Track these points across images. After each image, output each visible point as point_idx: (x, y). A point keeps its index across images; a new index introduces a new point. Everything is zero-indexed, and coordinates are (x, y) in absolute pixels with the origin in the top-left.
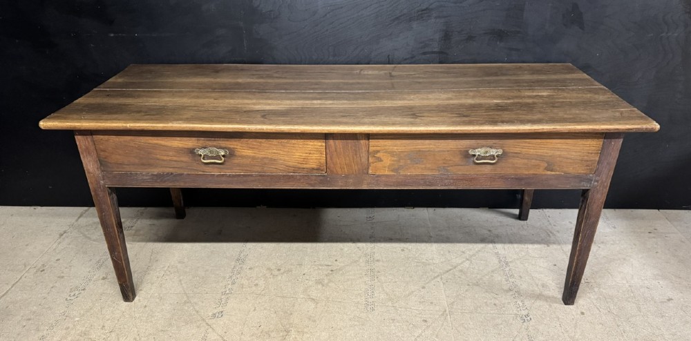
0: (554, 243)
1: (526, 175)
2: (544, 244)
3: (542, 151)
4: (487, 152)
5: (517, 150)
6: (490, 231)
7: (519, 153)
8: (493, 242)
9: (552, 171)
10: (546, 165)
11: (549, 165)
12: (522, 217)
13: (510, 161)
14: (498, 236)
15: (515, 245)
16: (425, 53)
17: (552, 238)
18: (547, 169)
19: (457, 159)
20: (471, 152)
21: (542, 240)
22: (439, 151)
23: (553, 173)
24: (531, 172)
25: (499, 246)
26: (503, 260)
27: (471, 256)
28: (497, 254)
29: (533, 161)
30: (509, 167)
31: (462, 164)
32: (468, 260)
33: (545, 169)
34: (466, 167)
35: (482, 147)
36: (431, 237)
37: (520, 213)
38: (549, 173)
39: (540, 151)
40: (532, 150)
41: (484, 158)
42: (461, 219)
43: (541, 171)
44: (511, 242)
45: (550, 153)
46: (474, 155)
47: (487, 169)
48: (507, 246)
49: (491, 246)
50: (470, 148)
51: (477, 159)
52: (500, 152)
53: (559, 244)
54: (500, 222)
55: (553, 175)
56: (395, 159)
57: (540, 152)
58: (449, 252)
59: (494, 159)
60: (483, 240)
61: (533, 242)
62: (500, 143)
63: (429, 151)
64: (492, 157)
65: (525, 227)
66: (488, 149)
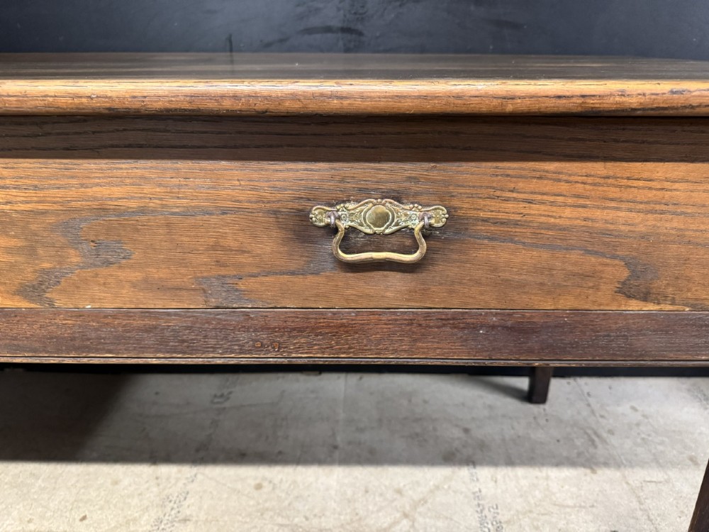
0: (606, 464)
1: (546, 314)
2: (584, 466)
3: (610, 215)
4: (382, 219)
5: (511, 210)
6: (466, 431)
7: (516, 224)
8: (470, 461)
9: (645, 298)
10: (625, 274)
11: (634, 275)
12: (536, 395)
13: (482, 254)
14: (482, 445)
15: (520, 471)
16: (309, 31)
17: (601, 451)
18: (626, 291)
19: (269, 246)
20: (320, 215)
21: (579, 454)
22: (187, 213)
23: (651, 307)
24: (567, 302)
25: (484, 473)
26: (490, 516)
27: (415, 505)
28: (477, 496)
29: (574, 256)
30: (478, 283)
31: (293, 266)
32: (406, 516)
33: (620, 291)
34: (311, 278)
35: (363, 193)
36: (336, 447)
37: (532, 386)
38: (635, 306)
39: (598, 214)
40: (568, 212)
41: (375, 242)
42: (410, 401)
43: (604, 301)
44: (510, 462)
45: (642, 223)
46: (333, 230)
47: (392, 288)
48: (503, 473)
49: (464, 472)
50: (316, 200)
51: (347, 247)
52: (438, 216)
53: (618, 465)
54: (490, 407)
55: (649, 316)
56: (13, 243)
57: (601, 216)
58: (367, 492)
59: (413, 248)
60: (450, 457)
61: (559, 463)
62: (435, 175)
63: (143, 211)
64: (405, 239)
65: (542, 422)
66: (387, 206)
